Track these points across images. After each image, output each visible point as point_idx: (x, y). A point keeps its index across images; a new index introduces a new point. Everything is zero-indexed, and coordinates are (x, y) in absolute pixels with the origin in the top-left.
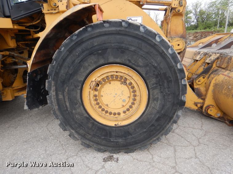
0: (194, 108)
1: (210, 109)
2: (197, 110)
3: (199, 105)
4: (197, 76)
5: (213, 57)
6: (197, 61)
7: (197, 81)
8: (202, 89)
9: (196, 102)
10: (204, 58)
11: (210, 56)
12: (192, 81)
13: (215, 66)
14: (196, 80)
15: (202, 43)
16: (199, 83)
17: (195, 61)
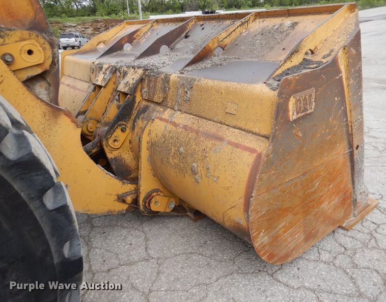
0: (120, 209)
1: (153, 200)
2: (127, 210)
3: (129, 199)
4: (106, 128)
5: (132, 77)
6: (100, 87)
7: (110, 142)
8: (127, 157)
9: (120, 193)
10: (114, 80)
11: (125, 74)
12: (99, 144)
13: (141, 98)
14: (107, 140)
15: (104, 42)
16: (117, 144)
17: (95, 88)
